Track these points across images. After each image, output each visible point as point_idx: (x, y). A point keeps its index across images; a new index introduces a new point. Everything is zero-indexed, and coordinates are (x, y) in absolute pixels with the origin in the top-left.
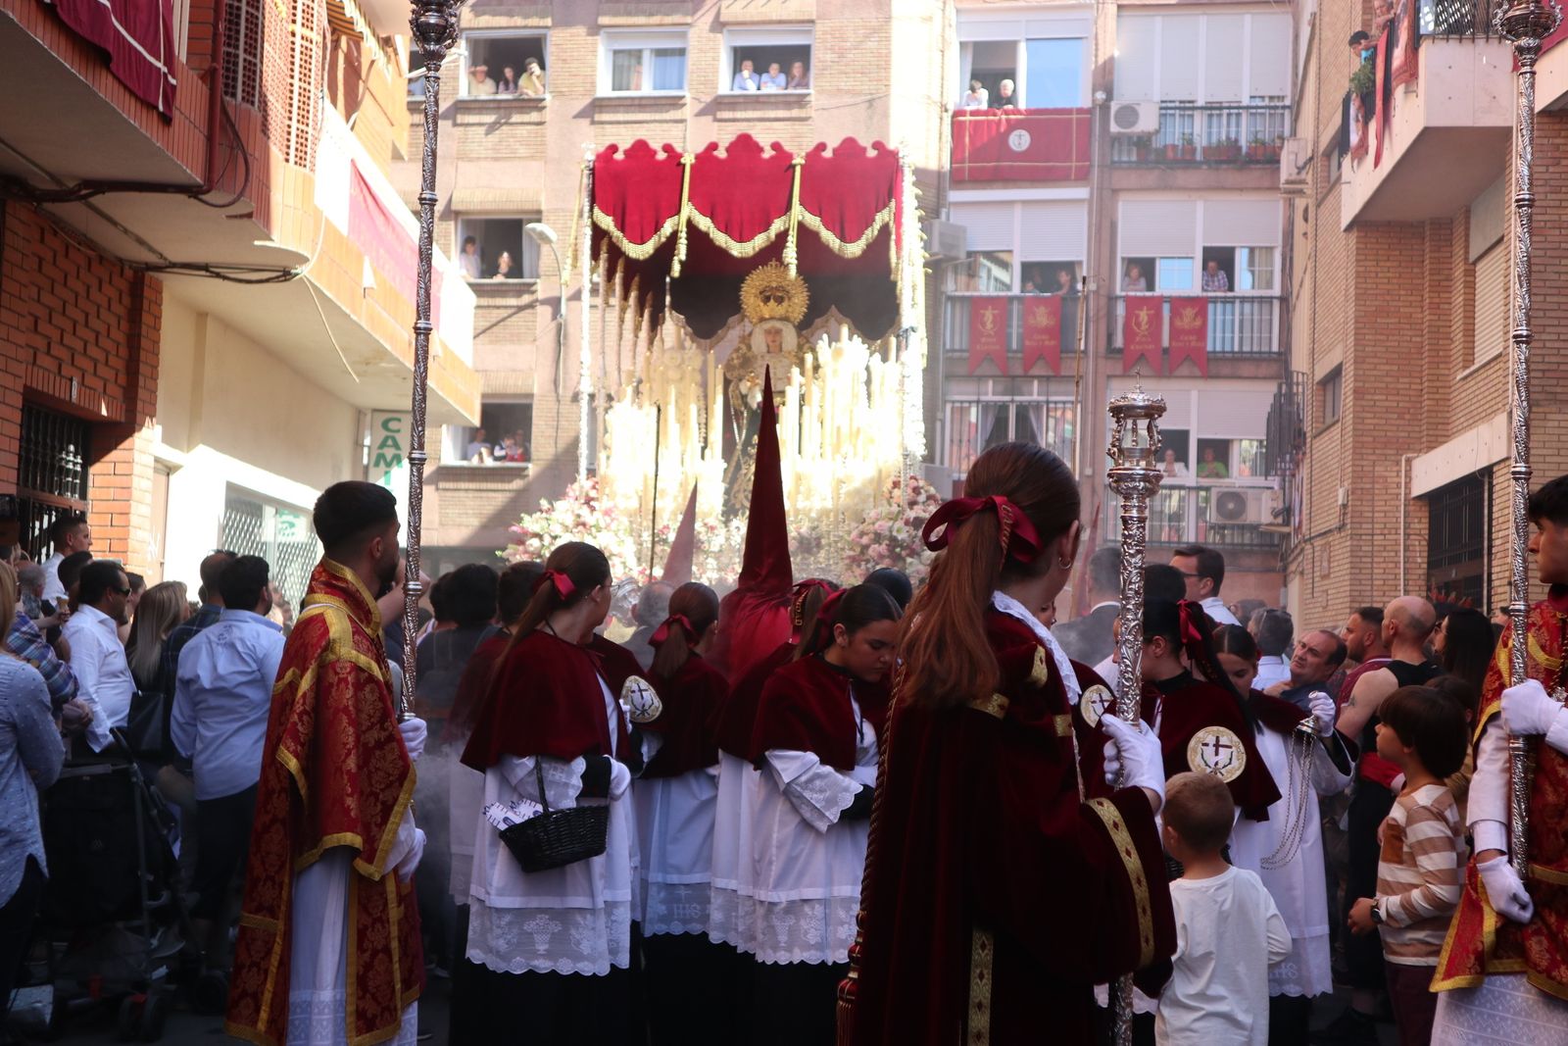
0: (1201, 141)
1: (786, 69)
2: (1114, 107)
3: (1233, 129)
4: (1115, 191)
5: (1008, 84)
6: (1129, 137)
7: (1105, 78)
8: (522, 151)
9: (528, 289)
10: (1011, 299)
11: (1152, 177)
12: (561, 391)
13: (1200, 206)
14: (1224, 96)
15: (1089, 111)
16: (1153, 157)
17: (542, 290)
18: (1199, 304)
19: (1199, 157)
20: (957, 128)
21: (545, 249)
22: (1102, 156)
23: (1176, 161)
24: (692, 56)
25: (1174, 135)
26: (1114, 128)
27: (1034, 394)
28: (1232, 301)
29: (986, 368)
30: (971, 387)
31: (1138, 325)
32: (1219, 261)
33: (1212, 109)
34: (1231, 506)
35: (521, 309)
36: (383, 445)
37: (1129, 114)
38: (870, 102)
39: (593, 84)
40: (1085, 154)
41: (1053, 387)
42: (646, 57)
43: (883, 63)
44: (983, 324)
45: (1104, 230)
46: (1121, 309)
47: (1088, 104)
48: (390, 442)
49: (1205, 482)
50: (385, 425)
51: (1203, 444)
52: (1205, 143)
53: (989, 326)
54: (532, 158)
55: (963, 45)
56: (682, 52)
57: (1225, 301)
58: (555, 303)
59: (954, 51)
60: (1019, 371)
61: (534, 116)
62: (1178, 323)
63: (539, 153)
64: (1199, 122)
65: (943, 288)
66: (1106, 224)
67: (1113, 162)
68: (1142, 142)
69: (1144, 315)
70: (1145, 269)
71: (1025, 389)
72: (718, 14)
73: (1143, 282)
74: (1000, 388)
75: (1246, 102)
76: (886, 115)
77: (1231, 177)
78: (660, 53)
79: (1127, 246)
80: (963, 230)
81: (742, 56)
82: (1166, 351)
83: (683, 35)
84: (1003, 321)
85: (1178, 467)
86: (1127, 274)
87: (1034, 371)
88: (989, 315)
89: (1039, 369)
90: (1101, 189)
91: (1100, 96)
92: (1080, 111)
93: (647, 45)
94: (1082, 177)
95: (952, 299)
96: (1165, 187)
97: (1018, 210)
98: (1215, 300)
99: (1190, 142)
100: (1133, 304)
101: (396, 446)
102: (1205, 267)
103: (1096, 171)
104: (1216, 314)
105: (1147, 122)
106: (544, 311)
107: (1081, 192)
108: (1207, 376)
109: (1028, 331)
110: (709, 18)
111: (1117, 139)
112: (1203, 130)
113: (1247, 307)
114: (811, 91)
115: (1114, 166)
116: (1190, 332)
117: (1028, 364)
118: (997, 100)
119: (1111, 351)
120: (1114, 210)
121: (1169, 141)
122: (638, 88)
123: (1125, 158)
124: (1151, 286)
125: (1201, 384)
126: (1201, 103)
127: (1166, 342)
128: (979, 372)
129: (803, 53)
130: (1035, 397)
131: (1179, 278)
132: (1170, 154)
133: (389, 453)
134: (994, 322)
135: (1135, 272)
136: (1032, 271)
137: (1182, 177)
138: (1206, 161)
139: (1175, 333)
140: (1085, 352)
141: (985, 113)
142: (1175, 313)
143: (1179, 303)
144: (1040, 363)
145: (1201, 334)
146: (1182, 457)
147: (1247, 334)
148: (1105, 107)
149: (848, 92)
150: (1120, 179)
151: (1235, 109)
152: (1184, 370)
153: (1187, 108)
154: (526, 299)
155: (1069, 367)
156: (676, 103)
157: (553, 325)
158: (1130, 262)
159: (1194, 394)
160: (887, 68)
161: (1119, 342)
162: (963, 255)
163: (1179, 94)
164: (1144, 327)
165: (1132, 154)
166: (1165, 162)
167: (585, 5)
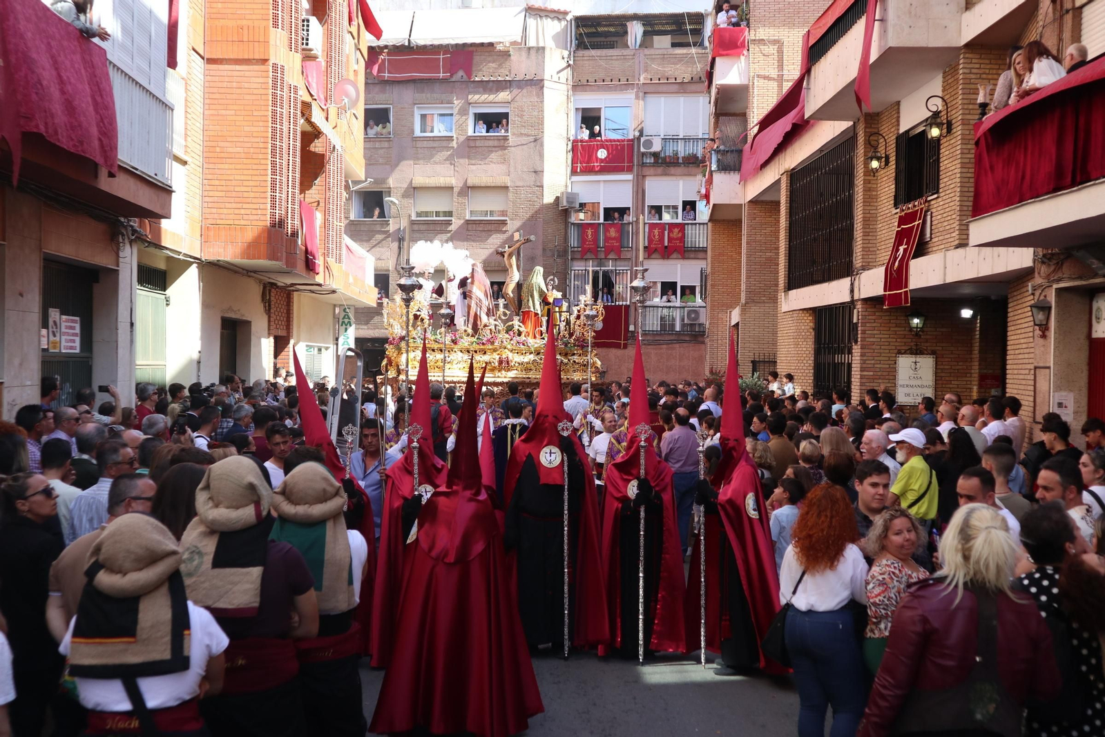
0: (681, 154)
2: (642, 140)
3: (695, 148)
4: (644, 176)
5: (597, 128)
6: (650, 153)
7: (640, 127)
8: (381, 160)
10: (599, 224)
11: (660, 170)
13: (681, 183)
14: (691, 133)
15: (632, 140)
16: (660, 161)
17: (392, 224)
18: (681, 227)
19: (680, 161)
20: (574, 149)
21: (393, 207)
22: (638, 161)
23: (670, 163)
24: (456, 117)
25: (669, 152)
26: (642, 150)
27: (610, 266)
28: (696, 224)
29: (589, 255)
30: (582, 263)
31: (654, 236)
32: (690, 207)
33: (686, 139)
34: (693, 316)
36: (344, 318)
37: (649, 143)
38: (535, 140)
39: (412, 131)
40: (631, 160)
41: (618, 263)
42: (436, 116)
43: (540, 122)
44: (587, 236)
45: (640, 193)
46: (647, 228)
47: (631, 137)
48: (346, 317)
49: (684, 304)
50: (344, 310)
51: (682, 287)
52: (683, 155)
53: (590, 237)
54: (386, 164)
55: (577, 109)
56: (452, 115)
57: (692, 224)
59: (572, 114)
60: (603, 257)
61: (385, 145)
62: (671, 235)
64: (681, 144)
65: (570, 220)
66: (640, 191)
67: (643, 163)
68: (655, 155)
69: (656, 232)
70: (657, 210)
71: (607, 264)
73: (657, 216)
74: (595, 263)
75: (701, 137)
76: (542, 145)
77: (694, 170)
78: (442, 115)
80: (578, 194)
82: (666, 247)
83: (452, 108)
84: (596, 234)
85: (673, 297)
86: (650, 213)
87: (610, 256)
88: (590, 232)
89: (612, 256)
90: (638, 175)
91: (637, 134)
92: (629, 140)
93: (437, 112)
94: (630, 170)
95: (574, 224)
96: (666, 174)
97: (602, 184)
98: (688, 224)
99: (677, 153)
100: (652, 226)
101: (349, 318)
102: (684, 209)
103: (635, 168)
104: (689, 231)
105: (657, 147)
107: (629, 177)
108: (684, 258)
109: (607, 239)
110: (463, 101)
111: (643, 154)
112: (682, 150)
113: (702, 226)
114: (509, 134)
115: (643, 165)
116: (677, 239)
117: (607, 253)
118: (593, 135)
120: (643, 184)
121: (667, 154)
122: (432, 131)
123: (648, 161)
124: (660, 218)
125: (682, 262)
126: (681, 137)
127: (666, 244)
128: (585, 257)
129: (505, 117)
130: (610, 268)
131: (672, 215)
132: (668, 160)
133: (346, 321)
134: (592, 235)
135: (653, 212)
136: (609, 212)
137: (673, 170)
138: (683, 163)
139: (670, 239)
140: (632, 248)
141: (587, 141)
142: (670, 231)
143: (672, 227)
144: (612, 253)
145: (682, 239)
146: (675, 293)
147: (701, 239)
148: (639, 139)
149: (525, 135)
150: (646, 171)
151: (696, 139)
152: (674, 255)
153: (675, 139)
154: (385, 227)
155: (626, 254)
156: (449, 139)
158: (652, 207)
159: (679, 266)
160: (542, 124)
161: (646, 244)
162: (578, 206)
163: (671, 132)
164: (657, 237)
165: (651, 160)
166: (666, 163)
167: (408, 94)
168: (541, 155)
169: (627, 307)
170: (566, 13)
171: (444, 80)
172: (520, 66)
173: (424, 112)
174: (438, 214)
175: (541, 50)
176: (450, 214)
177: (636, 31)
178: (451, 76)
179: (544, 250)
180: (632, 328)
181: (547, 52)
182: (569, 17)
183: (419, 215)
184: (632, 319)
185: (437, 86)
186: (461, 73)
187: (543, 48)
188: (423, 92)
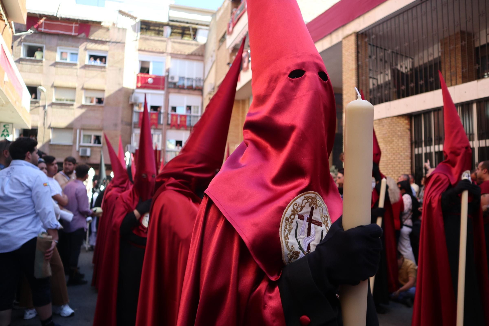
1: (101, 60)
2: (170, 76)
4: (169, 93)
6: (172, 82)
7: (168, 71)
8: (37, 71)
9: (38, 102)
11: (177, 90)
12: (45, 125)
13: (186, 97)
14: (190, 77)
15: (165, 77)
16: (176, 87)
17: (41, 103)
18: (185, 116)
20: (138, 77)
21: (42, 94)
22: (167, 85)
23: (181, 88)
24: (79, 56)
25: (180, 83)
26: (170, 80)
32: (189, 108)
33: (188, 79)
35: (36, 107)
36: (4, 131)
37: (172, 78)
38: (119, 70)
39: (55, 59)
40: (164, 85)
41: (156, 130)
42: (68, 54)
43: (122, 62)
45: (167, 101)
46: (170, 116)
48: (6, 131)
50: (4, 126)
54: (39, 73)
55: (139, 61)
56: (77, 54)
58: (44, 107)
61: (40, 64)
63: (41, 72)
64: (186, 81)
65: (133, 110)
66: (167, 99)
68: (175, 84)
69: (174, 118)
72: (86, 47)
75: (194, 78)
76: (123, 72)
77: (191, 92)
78: (72, 54)
79: (172, 104)
80: (138, 98)
81: (91, 56)
82: (179, 125)
83: (78, 50)
90: (166, 92)
91: (167, 74)
92: (163, 76)
93: (69, 52)
94: (163, 89)
95: (136, 112)
96: (179, 93)
99: (184, 85)
100: (172, 115)
101: (7, 131)
102: (186, 109)
103: (166, 89)
105: (176, 80)
106: (41, 109)
107: (163, 92)
108: (186, 130)
110: (84, 48)
111: (170, 83)
112: (186, 83)
114: (107, 65)
115: (169, 88)
116: (183, 121)
119: (168, 124)
120: (169, 96)
122: (66, 60)
123: (171, 86)
124: (175, 112)
126: (186, 78)
127: (179, 123)
129: (105, 57)
131: (181, 111)
133: (5, 133)
136: (153, 108)
137: (182, 91)
139: (181, 121)
140: (163, 124)
142: (181, 118)
143: (181, 116)
144: (154, 126)
145: (185, 121)
148: (168, 76)
149: (115, 67)
150: (170, 90)
151: (192, 80)
152: (182, 128)
153: (184, 78)
154: (37, 105)
155: (159, 127)
156: (75, 65)
157: (43, 112)
158: (172, 107)
159: (184, 133)
161: (170, 122)
163: (182, 75)
164: (174, 120)
165: (173, 86)
166: (179, 88)
167: (54, 41)
168: (122, 77)
169: (160, 151)
170: (135, 18)
171: (74, 37)
172: (114, 35)
173: (62, 51)
174: (67, 100)
175: (124, 30)
176: (73, 101)
177: (167, 31)
178: (79, 34)
179: (122, 121)
180: (161, 160)
181: (127, 31)
182: (138, 20)
183: (57, 99)
184: (162, 156)
185: (70, 39)
186: (83, 35)
187: (126, 29)
188: (62, 40)
